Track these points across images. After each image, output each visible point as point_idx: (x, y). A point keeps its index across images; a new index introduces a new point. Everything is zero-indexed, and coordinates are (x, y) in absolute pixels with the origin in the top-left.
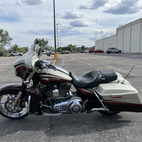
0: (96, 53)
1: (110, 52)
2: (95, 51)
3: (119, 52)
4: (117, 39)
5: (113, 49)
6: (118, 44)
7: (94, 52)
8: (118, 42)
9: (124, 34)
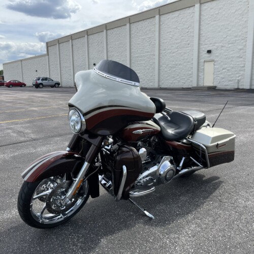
0: (9, 87)
1: (41, 86)
2: (7, 83)
3: (57, 86)
4: (49, 62)
5: (46, 79)
6: (51, 72)
7: (6, 86)
8: (50, 67)
9: (61, 54)
